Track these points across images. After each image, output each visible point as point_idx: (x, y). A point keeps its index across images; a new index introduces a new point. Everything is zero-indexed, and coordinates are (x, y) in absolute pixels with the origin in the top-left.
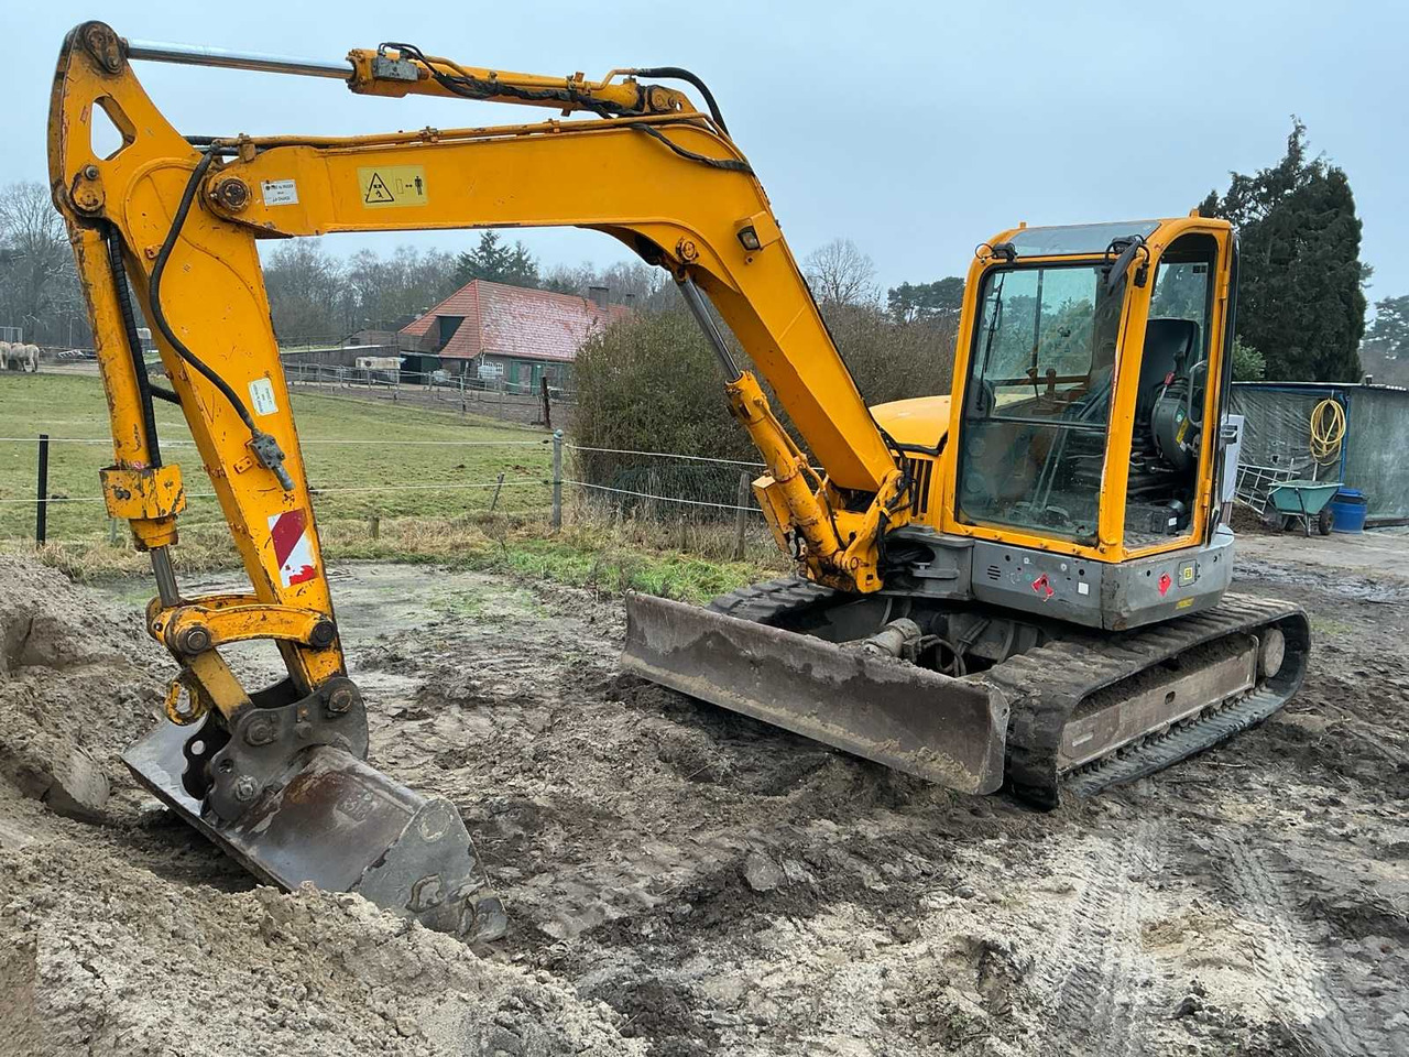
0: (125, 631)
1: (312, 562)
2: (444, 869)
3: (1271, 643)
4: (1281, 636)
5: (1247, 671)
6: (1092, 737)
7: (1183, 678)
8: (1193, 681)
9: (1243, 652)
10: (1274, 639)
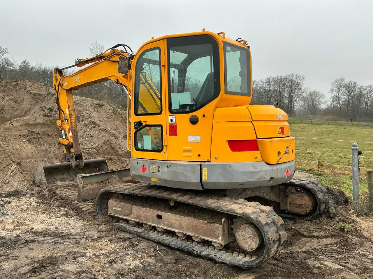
3: (241, 230)
4: (252, 231)
5: (219, 234)
6: (120, 210)
7: (168, 213)
8: (173, 217)
9: (214, 223)
10: (244, 230)
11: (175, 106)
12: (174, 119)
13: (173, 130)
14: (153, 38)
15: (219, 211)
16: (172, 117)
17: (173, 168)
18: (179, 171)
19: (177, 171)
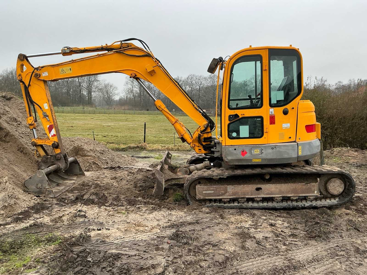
0: (100, 152)
1: (55, 133)
2: (42, 182)
3: (332, 183)
4: (340, 181)
5: (315, 190)
6: (213, 192)
7: (268, 185)
8: (273, 186)
9: (310, 183)
10: (334, 182)
11: (274, 101)
12: (273, 111)
13: (272, 120)
14: (251, 46)
15: (321, 173)
16: (272, 110)
17: (278, 149)
18: (283, 150)
19: (281, 150)
